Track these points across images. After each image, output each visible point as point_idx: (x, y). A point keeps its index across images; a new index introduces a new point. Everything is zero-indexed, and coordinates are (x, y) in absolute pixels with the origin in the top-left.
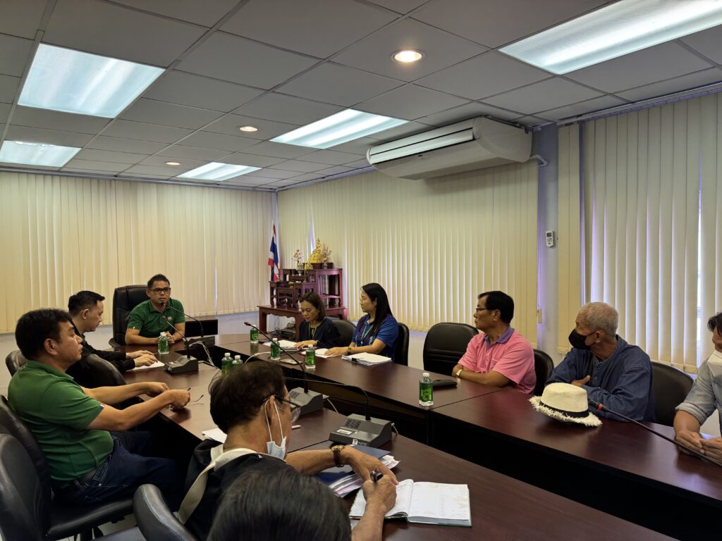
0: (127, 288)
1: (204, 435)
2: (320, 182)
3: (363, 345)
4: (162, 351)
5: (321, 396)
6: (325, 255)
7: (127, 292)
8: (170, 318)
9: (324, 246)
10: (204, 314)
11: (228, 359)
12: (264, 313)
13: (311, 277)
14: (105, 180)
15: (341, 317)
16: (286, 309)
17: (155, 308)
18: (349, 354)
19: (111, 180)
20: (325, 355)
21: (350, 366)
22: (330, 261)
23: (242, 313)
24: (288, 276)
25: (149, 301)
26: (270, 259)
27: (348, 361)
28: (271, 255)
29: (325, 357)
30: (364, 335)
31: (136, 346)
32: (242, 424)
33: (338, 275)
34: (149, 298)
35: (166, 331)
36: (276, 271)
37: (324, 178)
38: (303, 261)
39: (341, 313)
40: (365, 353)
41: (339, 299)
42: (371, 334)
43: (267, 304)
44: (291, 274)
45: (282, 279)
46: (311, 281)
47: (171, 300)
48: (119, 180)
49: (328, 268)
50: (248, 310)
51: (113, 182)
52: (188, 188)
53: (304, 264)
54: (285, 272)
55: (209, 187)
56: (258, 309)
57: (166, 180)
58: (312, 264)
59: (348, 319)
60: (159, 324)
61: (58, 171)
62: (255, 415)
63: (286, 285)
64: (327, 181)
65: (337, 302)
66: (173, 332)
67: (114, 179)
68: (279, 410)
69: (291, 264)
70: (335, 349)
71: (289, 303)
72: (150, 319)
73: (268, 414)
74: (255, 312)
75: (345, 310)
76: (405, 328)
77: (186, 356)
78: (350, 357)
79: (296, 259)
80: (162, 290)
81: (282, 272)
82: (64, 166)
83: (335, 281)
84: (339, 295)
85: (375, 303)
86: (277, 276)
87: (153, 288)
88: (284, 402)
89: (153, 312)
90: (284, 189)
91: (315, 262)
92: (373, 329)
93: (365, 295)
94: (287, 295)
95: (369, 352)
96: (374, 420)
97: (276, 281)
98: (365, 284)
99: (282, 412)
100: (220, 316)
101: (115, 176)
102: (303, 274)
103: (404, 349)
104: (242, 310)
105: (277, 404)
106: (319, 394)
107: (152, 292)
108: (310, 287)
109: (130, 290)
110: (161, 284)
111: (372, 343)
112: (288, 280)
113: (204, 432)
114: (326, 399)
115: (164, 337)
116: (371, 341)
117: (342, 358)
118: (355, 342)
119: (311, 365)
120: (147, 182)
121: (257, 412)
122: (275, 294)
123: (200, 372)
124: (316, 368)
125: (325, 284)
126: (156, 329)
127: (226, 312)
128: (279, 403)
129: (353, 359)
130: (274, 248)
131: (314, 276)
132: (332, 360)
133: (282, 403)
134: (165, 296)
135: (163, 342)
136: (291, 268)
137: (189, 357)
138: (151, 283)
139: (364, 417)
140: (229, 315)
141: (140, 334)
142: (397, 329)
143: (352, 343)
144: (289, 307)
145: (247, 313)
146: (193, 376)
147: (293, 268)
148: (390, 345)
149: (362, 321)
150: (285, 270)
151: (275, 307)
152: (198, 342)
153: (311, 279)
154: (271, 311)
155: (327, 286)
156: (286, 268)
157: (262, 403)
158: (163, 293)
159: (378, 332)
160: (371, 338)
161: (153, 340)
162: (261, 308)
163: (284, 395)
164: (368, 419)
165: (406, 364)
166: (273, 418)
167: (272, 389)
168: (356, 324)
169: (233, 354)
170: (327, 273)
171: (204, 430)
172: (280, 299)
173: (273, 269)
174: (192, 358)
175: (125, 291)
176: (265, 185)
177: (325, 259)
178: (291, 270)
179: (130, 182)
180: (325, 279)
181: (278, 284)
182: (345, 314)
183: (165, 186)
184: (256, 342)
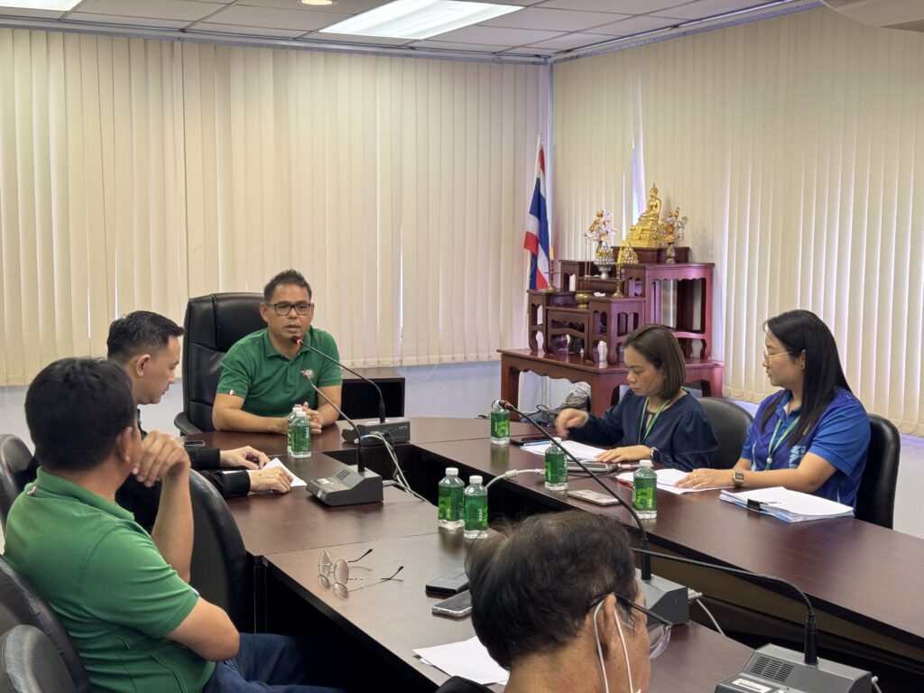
0: (215, 299)
1: (418, 657)
2: (665, 39)
3: (772, 467)
4: (297, 450)
5: (684, 592)
6: (670, 229)
7: (215, 308)
8: (309, 373)
9: (668, 202)
10: (372, 362)
11: (453, 482)
12: (512, 367)
13: (632, 284)
14: (161, 39)
15: (707, 388)
16: (567, 362)
17: (279, 348)
18: (738, 487)
19: (172, 41)
20: (677, 485)
21: (743, 519)
22: (682, 244)
23: (458, 365)
24: (573, 279)
25: (264, 332)
26: (528, 235)
27: (735, 505)
28: (532, 225)
29: (678, 491)
30: (776, 440)
31: (236, 434)
32: (545, 653)
33: (703, 280)
34: (264, 325)
35: (301, 402)
36: (543, 266)
37: (676, 26)
38: (611, 242)
39: (705, 378)
40: (782, 488)
41: (703, 341)
42: (794, 439)
43: (520, 345)
44: (582, 274)
45: (558, 284)
46: (632, 294)
47: (311, 331)
48: (192, 40)
49: (678, 261)
50: (472, 357)
51: (177, 44)
52: (344, 59)
53: (616, 250)
54: (569, 268)
55: (392, 55)
56: (498, 357)
57: (295, 39)
58: (636, 250)
59: (725, 394)
60: (286, 386)
61: (60, 20)
62: (572, 634)
63: (571, 302)
64: (684, 34)
65: (697, 348)
66: (315, 406)
67: (179, 39)
68: (626, 629)
69: (581, 249)
70: (700, 473)
71: (574, 347)
72: (265, 374)
73: (602, 635)
74: (491, 363)
75: (717, 371)
76: (888, 431)
77: (355, 468)
78: (744, 496)
79: (594, 235)
80: (293, 306)
81: (558, 268)
82: (74, 10)
83: (693, 294)
84: (702, 331)
85: (801, 362)
86: (546, 277)
87: (274, 302)
88: (633, 610)
89: (271, 358)
90: (570, 56)
91: (644, 245)
92: (800, 426)
93: (776, 343)
94: (572, 325)
95: (790, 487)
96: (825, 665)
97: (543, 291)
98: (777, 314)
99: (631, 633)
100: (409, 368)
101: (183, 30)
102: (612, 273)
103: (884, 484)
104: (459, 358)
105: (620, 613)
106: (681, 587)
107: (272, 311)
108: (630, 311)
109: (221, 305)
110: (291, 293)
111: (797, 462)
112: (572, 287)
113: (418, 652)
114: (695, 599)
115: (302, 418)
116: (793, 457)
117: (723, 497)
118: (749, 456)
119: (645, 509)
120: (255, 45)
121: (578, 629)
122: (540, 321)
123: (386, 508)
124: (657, 517)
125: (666, 300)
126: (279, 397)
127: (423, 360)
128: (624, 611)
129: (753, 504)
130: (538, 207)
131: (640, 280)
132: (695, 499)
133: (630, 613)
134: (297, 322)
135: (299, 431)
136: (580, 258)
137: (361, 470)
138: (270, 289)
139: (801, 656)
140: (430, 367)
141: (245, 408)
142: (867, 431)
143: (742, 461)
144: (574, 355)
145: (472, 364)
146: (371, 516)
147: (588, 260)
148: (846, 470)
149: (770, 407)
150: (565, 263)
151: (541, 355)
152: (375, 434)
153: (634, 289)
154: (529, 363)
155: (672, 307)
156: (566, 258)
157: (588, 608)
158: (293, 313)
159: (814, 435)
160: (795, 449)
161: (273, 423)
162: (506, 356)
163: (634, 594)
164: (810, 660)
165: (888, 523)
166: (613, 645)
167: (609, 578)
168: (753, 409)
169: (465, 473)
170: (671, 275)
171: (420, 646)
172: (554, 336)
173: (534, 258)
174: (370, 474)
175: (209, 305)
176: (523, 46)
177: (670, 238)
178: (581, 264)
179: (216, 44)
180: (666, 288)
181: (550, 297)
182: (717, 381)
183: (292, 53)
184: (503, 442)
